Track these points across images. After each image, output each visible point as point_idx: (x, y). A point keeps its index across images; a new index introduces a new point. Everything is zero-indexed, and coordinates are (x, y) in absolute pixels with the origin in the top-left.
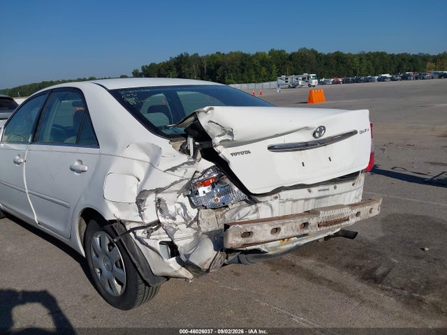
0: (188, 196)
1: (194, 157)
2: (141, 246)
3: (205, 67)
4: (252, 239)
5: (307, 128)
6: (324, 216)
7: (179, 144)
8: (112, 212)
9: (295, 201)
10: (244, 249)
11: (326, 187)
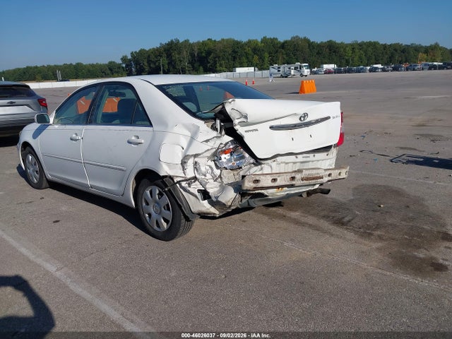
0: (214, 161)
1: (221, 133)
2: (184, 193)
3: (196, 54)
4: (260, 185)
5: (295, 114)
6: (305, 174)
7: (210, 124)
8: (164, 171)
9: (287, 163)
10: (254, 192)
11: (308, 155)
